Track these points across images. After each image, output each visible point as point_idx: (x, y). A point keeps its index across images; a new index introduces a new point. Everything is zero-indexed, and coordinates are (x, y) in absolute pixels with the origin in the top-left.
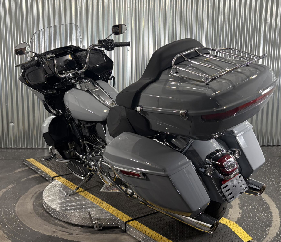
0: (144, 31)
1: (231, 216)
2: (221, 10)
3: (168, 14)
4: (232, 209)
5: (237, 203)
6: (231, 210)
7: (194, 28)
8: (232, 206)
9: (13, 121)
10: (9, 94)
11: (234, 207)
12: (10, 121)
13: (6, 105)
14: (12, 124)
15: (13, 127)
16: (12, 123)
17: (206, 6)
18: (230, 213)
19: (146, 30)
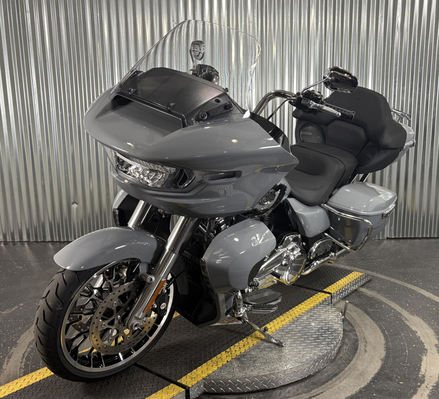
0: (275, 63)
1: (426, 370)
2: (398, 23)
3: (313, 37)
4: (426, 356)
5: (434, 344)
6: (424, 358)
7: (354, 58)
8: (426, 350)
9: (76, 201)
10: (70, 161)
11: (429, 351)
12: (72, 201)
13: (65, 177)
14: (75, 206)
15: (77, 209)
16: (75, 204)
17: (373, 26)
18: (423, 364)
19: (279, 61)
